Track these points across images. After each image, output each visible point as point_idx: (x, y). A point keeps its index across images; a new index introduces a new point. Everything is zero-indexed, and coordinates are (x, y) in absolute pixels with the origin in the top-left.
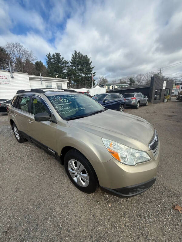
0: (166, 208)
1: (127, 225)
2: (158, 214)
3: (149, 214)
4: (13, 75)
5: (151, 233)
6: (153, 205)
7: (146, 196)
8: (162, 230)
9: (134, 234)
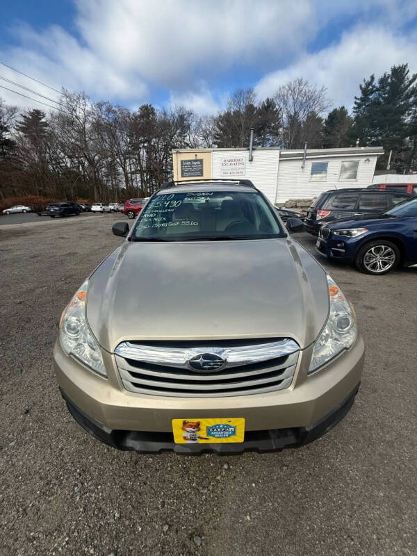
0: (117, 537)
1: (63, 453)
2: (97, 516)
3: (90, 491)
4: (253, 155)
5: (50, 502)
6: (117, 498)
7: (140, 475)
8: (59, 529)
9: (48, 468)
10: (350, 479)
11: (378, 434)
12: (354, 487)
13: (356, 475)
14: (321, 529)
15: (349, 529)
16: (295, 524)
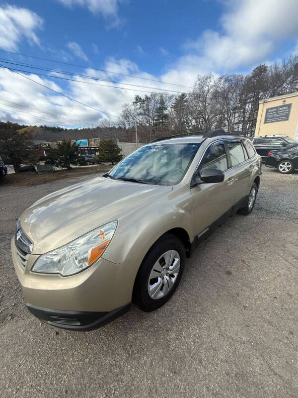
10: (60, 378)
11: (115, 390)
12: (54, 383)
13: (65, 381)
14: (21, 370)
15: (23, 387)
16: (23, 354)
